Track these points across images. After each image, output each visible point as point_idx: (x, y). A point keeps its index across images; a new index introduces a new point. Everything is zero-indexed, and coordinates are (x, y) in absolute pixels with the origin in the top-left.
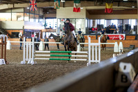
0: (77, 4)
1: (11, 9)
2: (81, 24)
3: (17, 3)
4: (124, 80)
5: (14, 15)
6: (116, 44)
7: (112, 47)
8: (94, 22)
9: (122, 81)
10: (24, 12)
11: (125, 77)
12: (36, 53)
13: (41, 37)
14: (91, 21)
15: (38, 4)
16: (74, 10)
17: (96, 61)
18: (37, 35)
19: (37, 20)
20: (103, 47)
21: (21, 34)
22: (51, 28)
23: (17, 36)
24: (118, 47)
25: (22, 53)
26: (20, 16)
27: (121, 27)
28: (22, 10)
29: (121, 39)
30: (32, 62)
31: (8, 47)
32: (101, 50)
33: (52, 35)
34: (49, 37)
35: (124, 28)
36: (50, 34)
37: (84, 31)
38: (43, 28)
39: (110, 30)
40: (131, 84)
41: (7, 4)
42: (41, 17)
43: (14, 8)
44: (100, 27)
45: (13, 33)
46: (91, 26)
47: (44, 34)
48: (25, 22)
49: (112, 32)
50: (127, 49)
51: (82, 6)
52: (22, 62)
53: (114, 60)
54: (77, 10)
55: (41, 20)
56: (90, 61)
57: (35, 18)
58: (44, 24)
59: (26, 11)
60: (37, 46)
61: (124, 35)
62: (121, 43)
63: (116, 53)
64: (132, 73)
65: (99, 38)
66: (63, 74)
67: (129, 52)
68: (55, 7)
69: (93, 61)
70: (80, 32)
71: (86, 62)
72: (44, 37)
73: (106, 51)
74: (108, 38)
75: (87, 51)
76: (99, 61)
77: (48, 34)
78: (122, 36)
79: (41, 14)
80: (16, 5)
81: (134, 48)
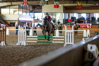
0: (57, 2)
1: (10, 6)
2: (59, 17)
4: (91, 57)
5: (12, 10)
6: (85, 31)
7: (82, 33)
8: (69, 16)
9: (89, 57)
10: (19, 8)
11: (91, 55)
12: (28, 38)
13: (31, 26)
14: (67, 14)
15: (29, 2)
16: (55, 7)
17: (71, 43)
18: (28, 24)
19: (28, 14)
20: (76, 33)
21: (16, 24)
22: (38, 19)
23: (14, 25)
24: (86, 33)
25: (17, 37)
26: (16, 11)
27: (88, 19)
28: (17, 7)
29: (88, 27)
30: (25, 44)
31: (7, 33)
32: (74, 35)
33: (39, 25)
34: (37, 26)
35: (91, 19)
36: (37, 23)
37: (62, 22)
38: (32, 20)
39: (81, 21)
40: (95, 59)
41: (7, 2)
42: (31, 12)
43: (12, 5)
44: (73, 18)
45: (11, 23)
46: (67, 18)
47: (33, 24)
48: (20, 15)
49: (82, 22)
50: (93, 35)
51: (60, 4)
52: (17, 44)
53: (83, 42)
54: (57, 6)
55: (31, 14)
56: (66, 43)
57: (26, 12)
58: (33, 16)
59: (20, 8)
60: (28, 33)
61: (91, 24)
62: (88, 30)
63: (85, 38)
64: (97, 52)
65: (73, 27)
66: (47, 52)
67: (94, 36)
68: (41, 4)
69: (68, 43)
70: (59, 23)
71: (63, 44)
72: (33, 26)
73: (78, 36)
74: (79, 27)
75: (64, 36)
76: (73, 43)
77: (36, 24)
78: (89, 25)
79: (31, 9)
80: (13, 3)
81: (98, 34)
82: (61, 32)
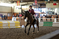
0: (55, 2)
3: (29, 2)
5: (28, 7)
15: (38, 2)
16: (54, 4)
30: (36, 27)
33: (44, 15)
36: (43, 14)
37: (58, 13)
38: (40, 12)
41: (25, 2)
43: (28, 4)
47: (40, 15)
59: (33, 5)
80: (29, 3)
82: (57, 20)
